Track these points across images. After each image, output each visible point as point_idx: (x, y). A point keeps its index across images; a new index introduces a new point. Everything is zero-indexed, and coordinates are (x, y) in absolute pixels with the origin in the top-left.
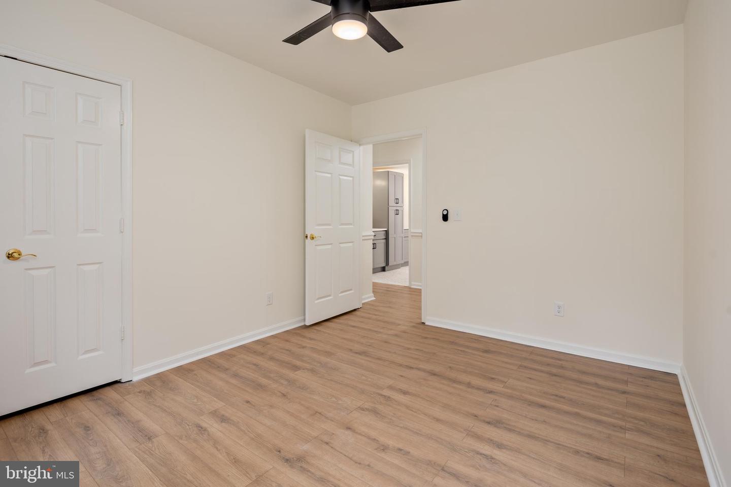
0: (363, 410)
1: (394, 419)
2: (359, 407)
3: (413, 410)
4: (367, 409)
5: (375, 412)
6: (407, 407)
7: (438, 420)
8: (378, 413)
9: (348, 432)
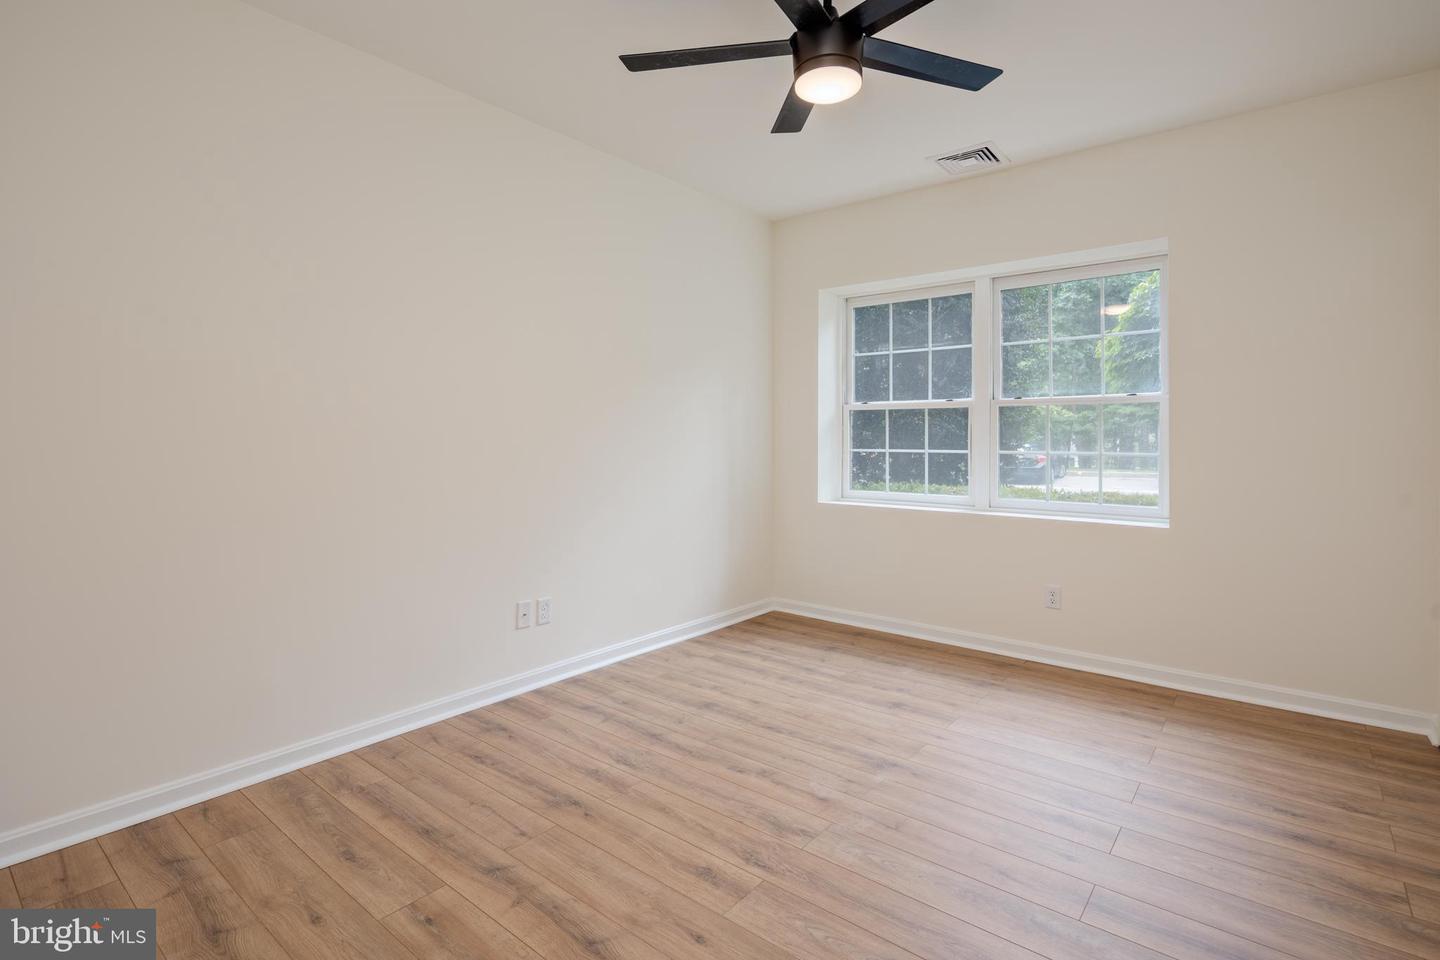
0: (802, 831)
1: (743, 813)
2: (813, 838)
3: (701, 829)
4: (795, 832)
5: (780, 827)
6: (711, 835)
7: (663, 809)
8: (773, 824)
9: (823, 794)
